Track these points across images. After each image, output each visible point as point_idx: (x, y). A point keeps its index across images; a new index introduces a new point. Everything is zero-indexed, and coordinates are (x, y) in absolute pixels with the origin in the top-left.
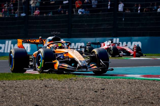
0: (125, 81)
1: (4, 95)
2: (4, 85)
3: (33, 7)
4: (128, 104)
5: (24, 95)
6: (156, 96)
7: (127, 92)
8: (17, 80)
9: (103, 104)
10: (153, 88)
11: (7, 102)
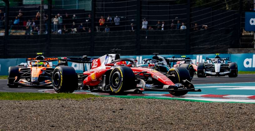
0: (144, 101)
1: (20, 116)
2: (20, 105)
3: (56, 25)
4: (147, 124)
5: (40, 115)
6: (176, 116)
7: (146, 113)
8: (34, 99)
9: (121, 125)
10: (174, 108)
11: (23, 123)
